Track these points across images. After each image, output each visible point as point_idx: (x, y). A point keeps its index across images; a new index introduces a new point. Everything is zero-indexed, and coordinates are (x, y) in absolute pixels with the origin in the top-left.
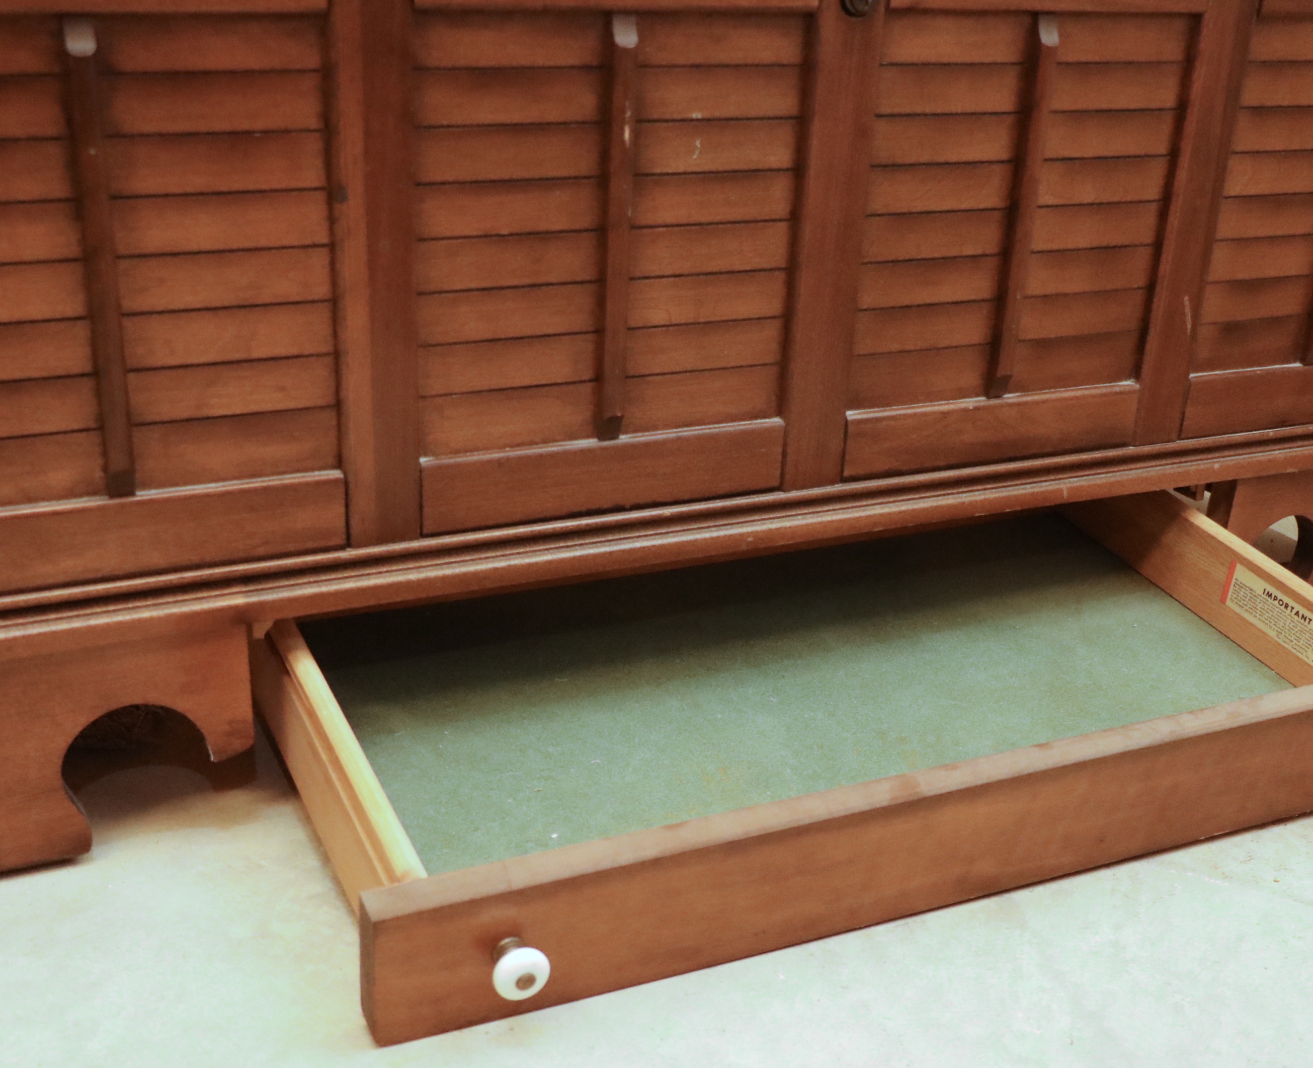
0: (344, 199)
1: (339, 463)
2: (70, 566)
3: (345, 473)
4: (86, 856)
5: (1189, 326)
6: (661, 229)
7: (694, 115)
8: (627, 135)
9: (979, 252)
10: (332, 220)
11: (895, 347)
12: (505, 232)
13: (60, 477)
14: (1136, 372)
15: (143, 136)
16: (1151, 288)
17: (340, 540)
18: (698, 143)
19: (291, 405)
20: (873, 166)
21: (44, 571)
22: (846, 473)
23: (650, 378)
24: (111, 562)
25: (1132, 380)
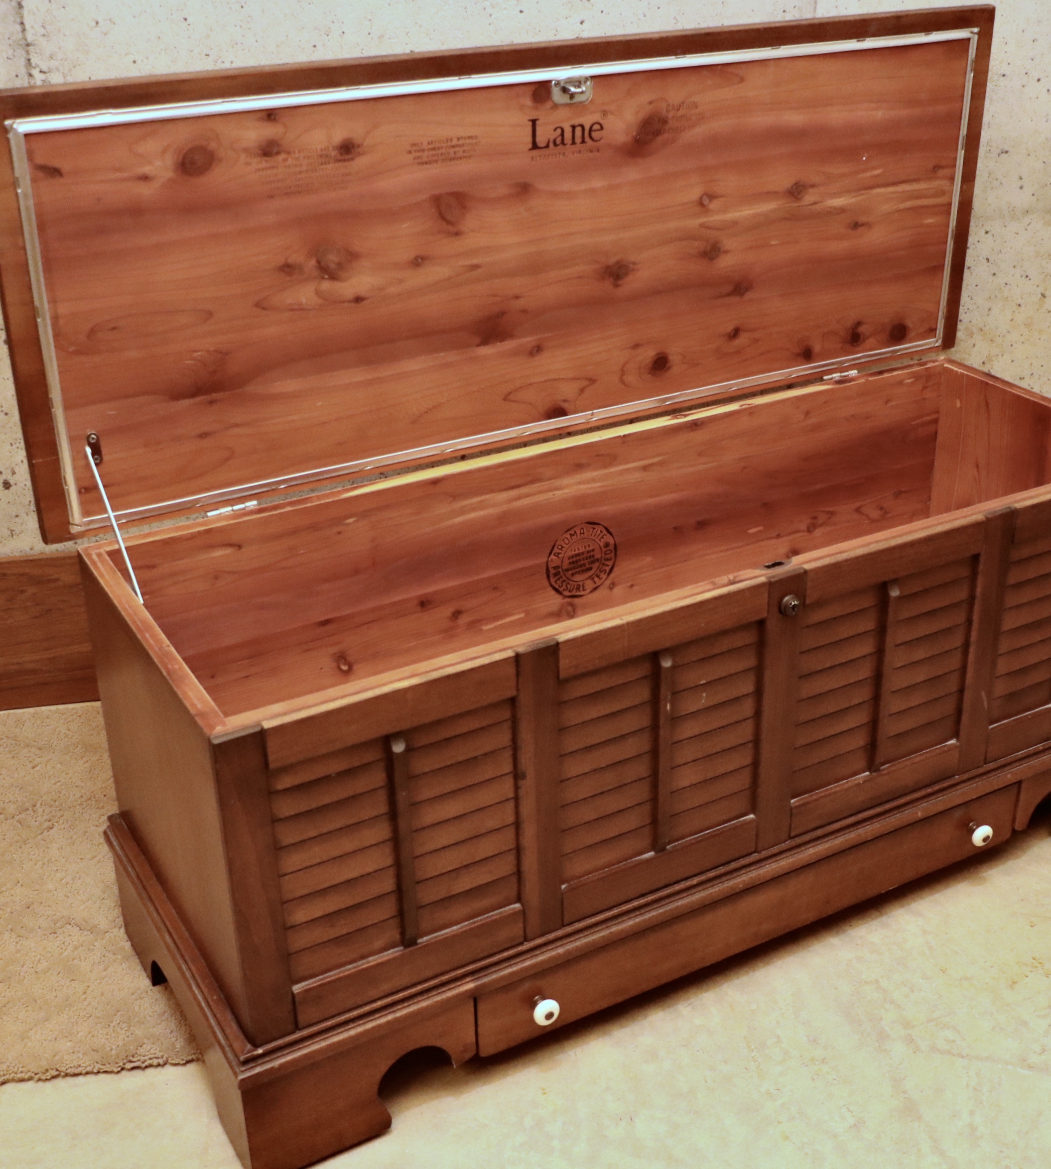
0: (524, 777)
1: (519, 899)
2: (386, 987)
3: (523, 905)
4: (390, 1129)
5: (986, 706)
6: (685, 741)
7: (702, 683)
8: (668, 707)
9: (861, 701)
10: (517, 788)
11: (816, 761)
12: (603, 766)
13: (378, 944)
14: (956, 734)
15: (425, 774)
16: (961, 691)
17: (521, 940)
18: (704, 695)
19: (494, 878)
20: (800, 677)
21: (374, 993)
22: (792, 835)
23: (682, 814)
24: (405, 981)
25: (955, 740)
